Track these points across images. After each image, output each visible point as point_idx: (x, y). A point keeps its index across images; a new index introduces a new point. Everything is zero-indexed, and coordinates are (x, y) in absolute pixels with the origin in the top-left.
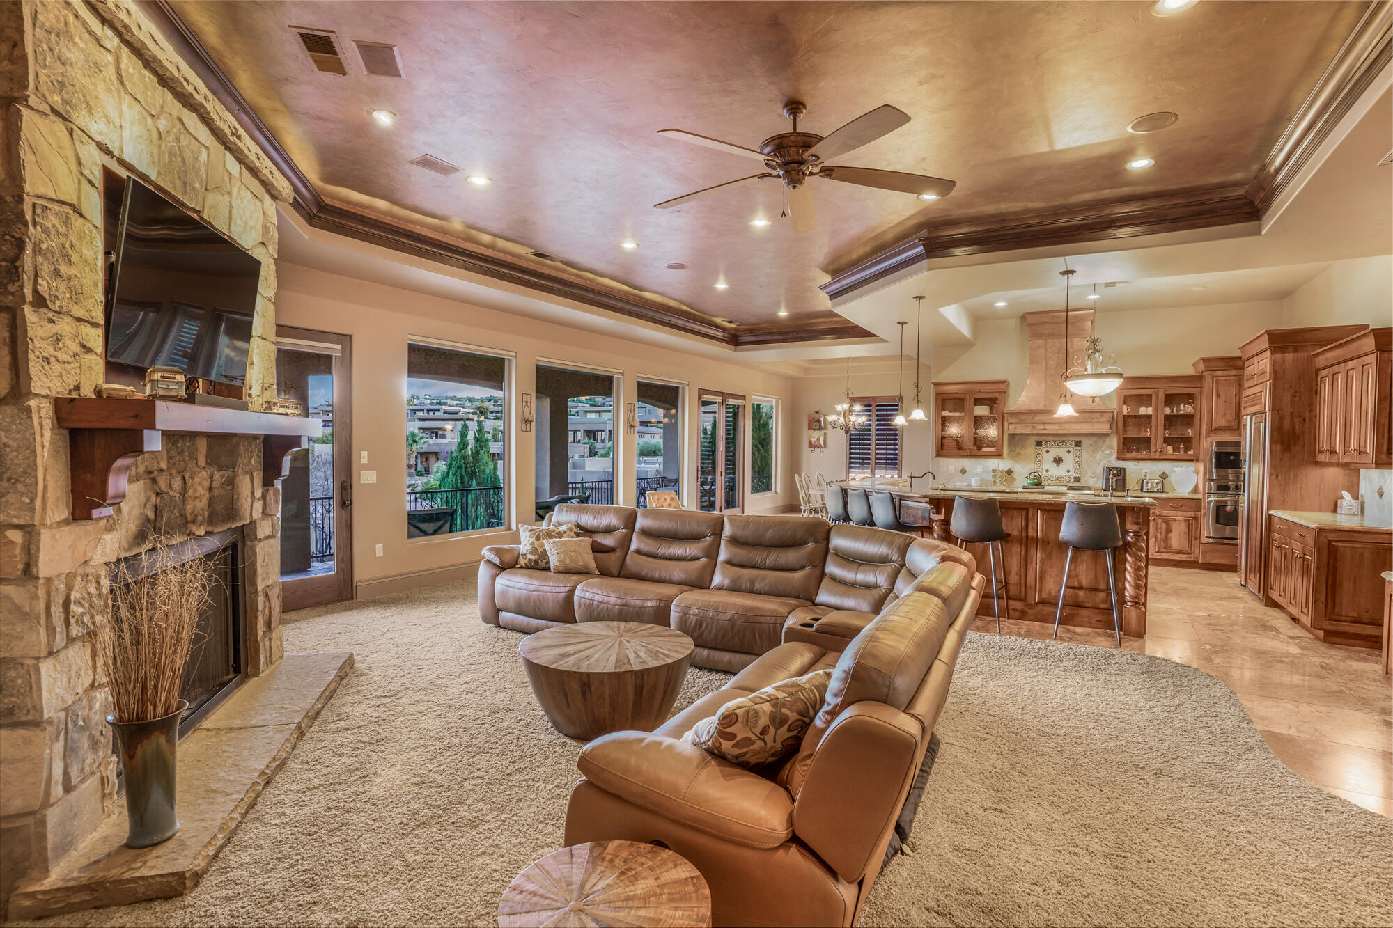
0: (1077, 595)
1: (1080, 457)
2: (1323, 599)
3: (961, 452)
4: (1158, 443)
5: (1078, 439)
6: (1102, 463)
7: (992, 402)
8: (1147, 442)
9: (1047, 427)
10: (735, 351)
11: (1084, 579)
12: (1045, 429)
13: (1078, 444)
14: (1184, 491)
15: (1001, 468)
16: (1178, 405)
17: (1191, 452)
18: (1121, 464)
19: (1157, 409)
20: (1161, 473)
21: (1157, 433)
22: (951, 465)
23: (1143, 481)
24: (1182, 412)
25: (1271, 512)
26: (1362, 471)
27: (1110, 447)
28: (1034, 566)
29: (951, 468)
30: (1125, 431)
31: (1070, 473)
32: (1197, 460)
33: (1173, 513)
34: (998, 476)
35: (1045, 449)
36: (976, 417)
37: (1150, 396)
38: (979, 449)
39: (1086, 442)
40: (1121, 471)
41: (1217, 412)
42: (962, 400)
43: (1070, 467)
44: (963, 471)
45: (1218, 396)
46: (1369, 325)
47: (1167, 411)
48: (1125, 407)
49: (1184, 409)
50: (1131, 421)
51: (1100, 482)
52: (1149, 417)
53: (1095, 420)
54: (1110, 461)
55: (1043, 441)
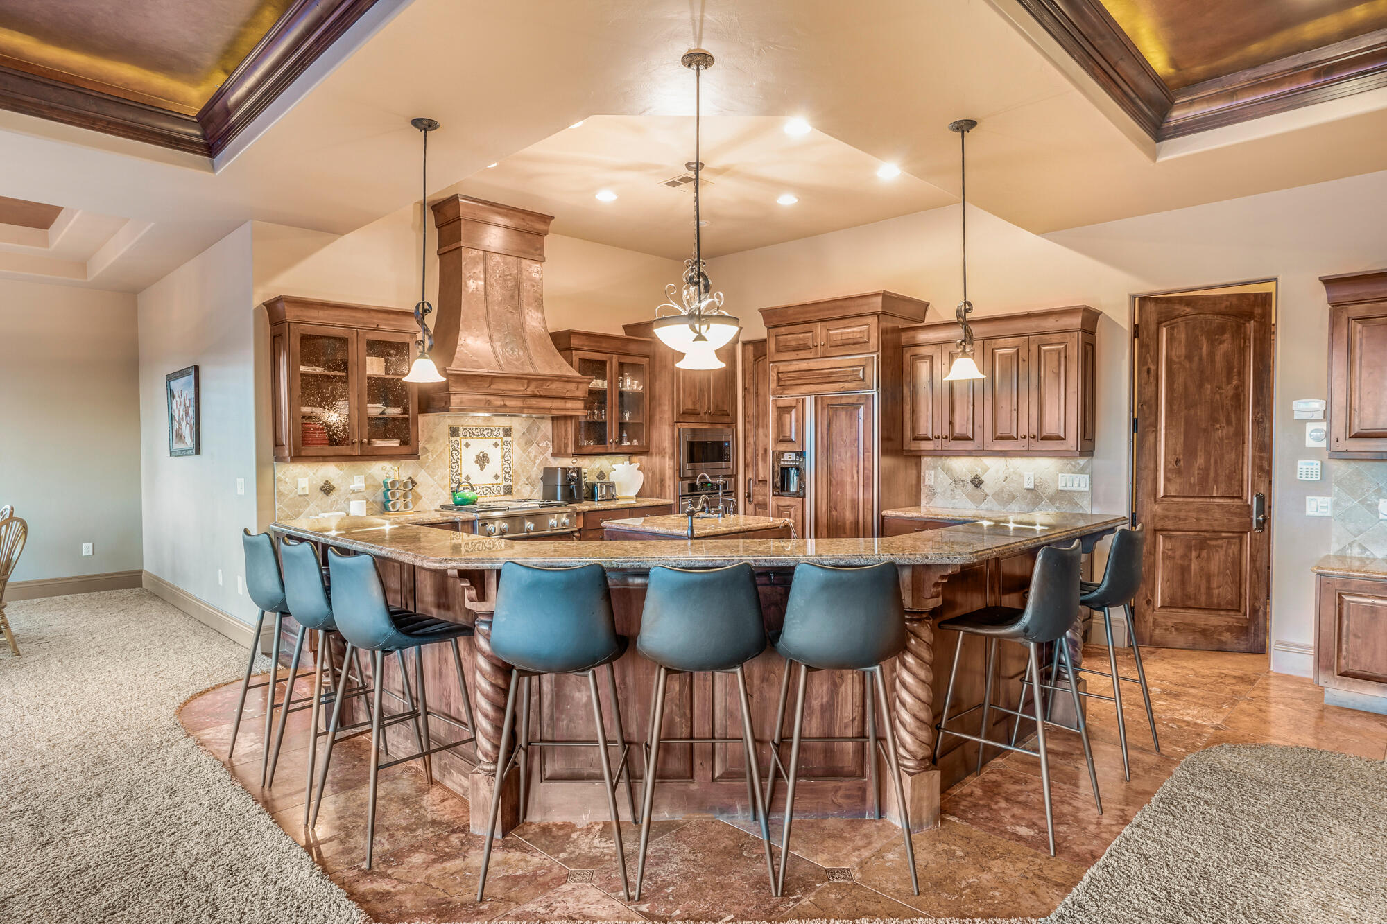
1: (510, 452)
4: (614, 429)
5: (507, 425)
13: (508, 432)
14: (627, 497)
17: (639, 443)
19: (611, 383)
21: (613, 416)
22: (302, 478)
25: (884, 513)
27: (544, 438)
29: (303, 483)
31: (499, 480)
32: (649, 453)
34: (400, 492)
35: (464, 442)
36: (367, 380)
37: (604, 363)
39: (517, 429)
40: (572, 472)
41: (684, 391)
42: (345, 340)
43: (499, 470)
44: (327, 489)
51: (537, 489)
52: (604, 393)
53: (569, 395)
54: (545, 462)
55: (461, 428)
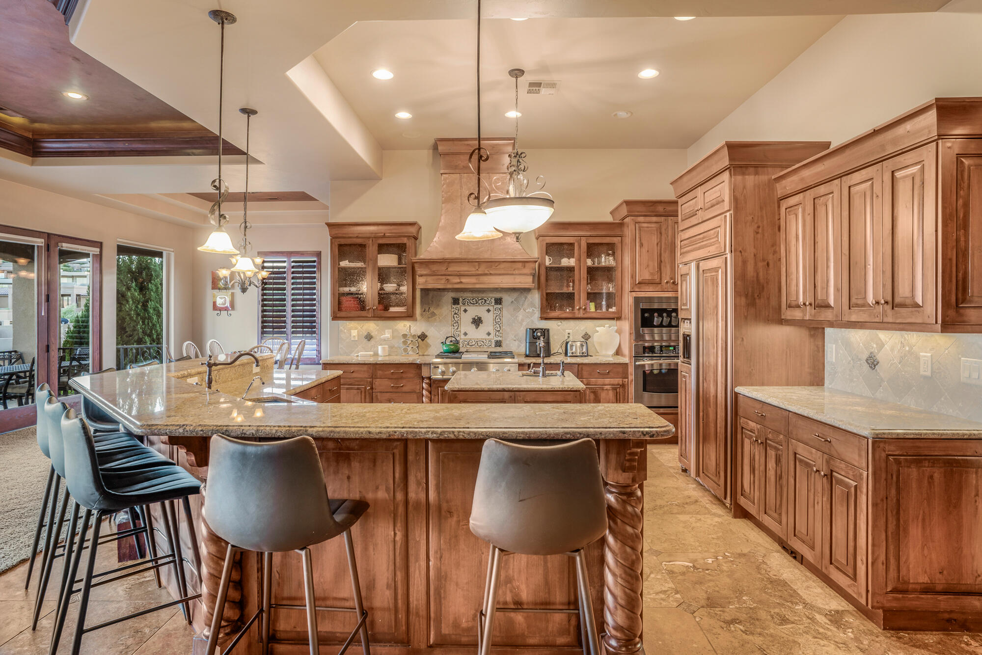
0: (511, 622)
1: (500, 316)
2: (882, 557)
3: (363, 313)
4: (581, 298)
5: (498, 295)
6: (524, 323)
7: (399, 249)
8: (570, 297)
9: (464, 280)
10: (32, 164)
11: (523, 587)
12: (461, 282)
13: (499, 301)
14: (606, 355)
15: (413, 332)
16: (599, 256)
17: (613, 309)
18: (544, 324)
19: (579, 260)
20: (584, 333)
21: (581, 288)
22: (354, 329)
23: (567, 343)
24: (603, 264)
25: (738, 389)
26: (829, 331)
27: (532, 305)
28: (423, 564)
29: (354, 333)
30: (547, 286)
31: (491, 337)
32: (619, 318)
33: (600, 381)
34: (409, 342)
35: (463, 308)
36: (380, 269)
37: (572, 244)
38: (386, 308)
39: (507, 298)
40: (545, 333)
41: (640, 264)
42: (363, 246)
43: (491, 329)
44: (369, 337)
45: (641, 245)
46: (830, 143)
47: (589, 262)
48: (547, 258)
49: (606, 261)
50: (553, 274)
51: (523, 345)
52: (571, 269)
53: (517, 272)
54: (533, 322)
55: (461, 299)
